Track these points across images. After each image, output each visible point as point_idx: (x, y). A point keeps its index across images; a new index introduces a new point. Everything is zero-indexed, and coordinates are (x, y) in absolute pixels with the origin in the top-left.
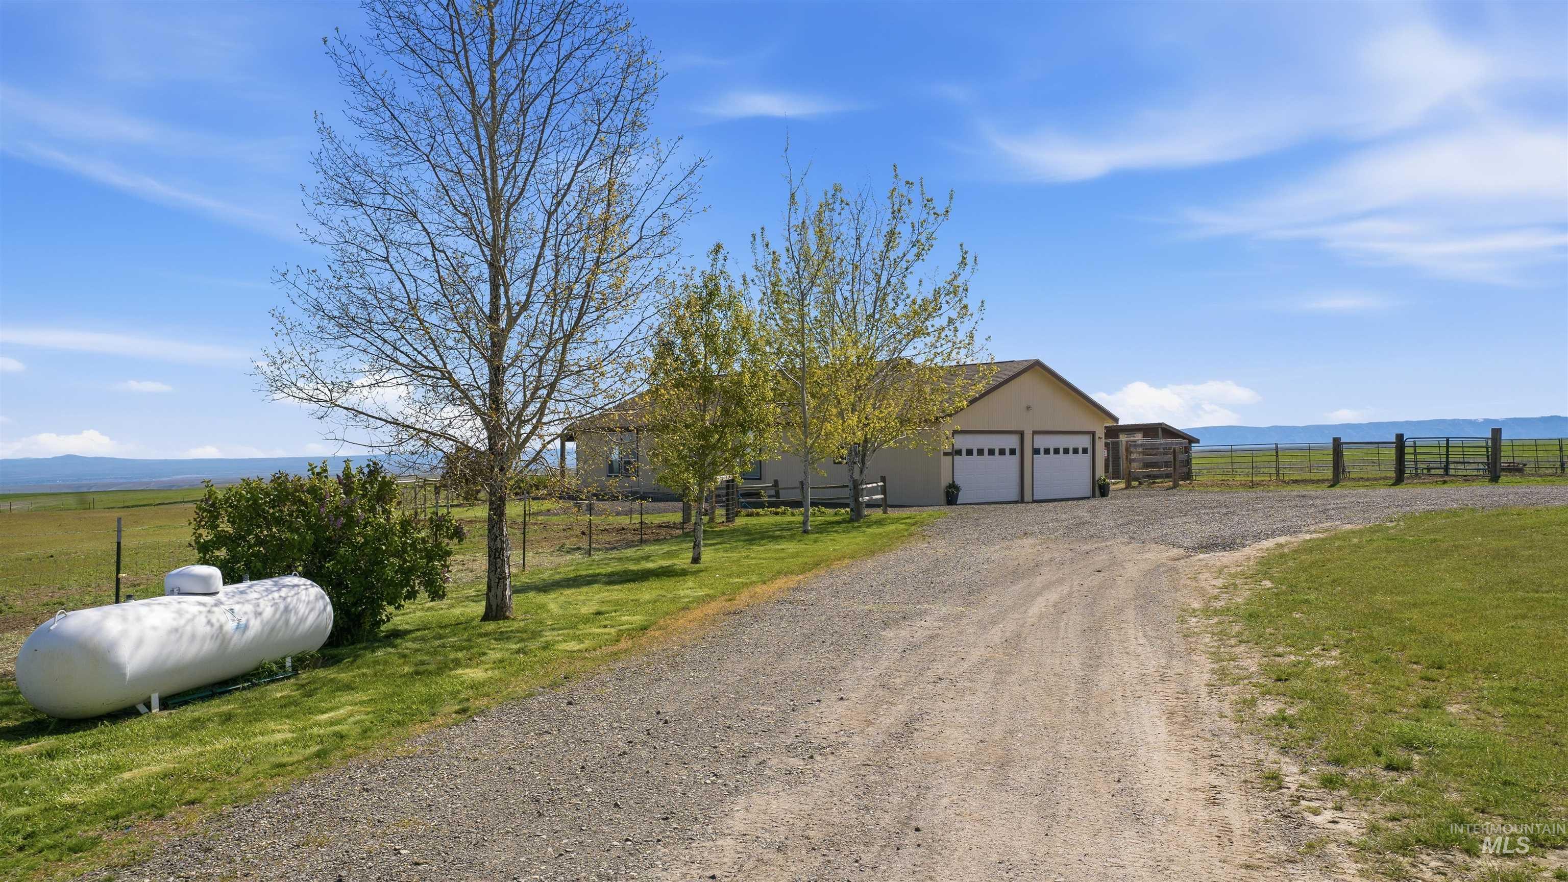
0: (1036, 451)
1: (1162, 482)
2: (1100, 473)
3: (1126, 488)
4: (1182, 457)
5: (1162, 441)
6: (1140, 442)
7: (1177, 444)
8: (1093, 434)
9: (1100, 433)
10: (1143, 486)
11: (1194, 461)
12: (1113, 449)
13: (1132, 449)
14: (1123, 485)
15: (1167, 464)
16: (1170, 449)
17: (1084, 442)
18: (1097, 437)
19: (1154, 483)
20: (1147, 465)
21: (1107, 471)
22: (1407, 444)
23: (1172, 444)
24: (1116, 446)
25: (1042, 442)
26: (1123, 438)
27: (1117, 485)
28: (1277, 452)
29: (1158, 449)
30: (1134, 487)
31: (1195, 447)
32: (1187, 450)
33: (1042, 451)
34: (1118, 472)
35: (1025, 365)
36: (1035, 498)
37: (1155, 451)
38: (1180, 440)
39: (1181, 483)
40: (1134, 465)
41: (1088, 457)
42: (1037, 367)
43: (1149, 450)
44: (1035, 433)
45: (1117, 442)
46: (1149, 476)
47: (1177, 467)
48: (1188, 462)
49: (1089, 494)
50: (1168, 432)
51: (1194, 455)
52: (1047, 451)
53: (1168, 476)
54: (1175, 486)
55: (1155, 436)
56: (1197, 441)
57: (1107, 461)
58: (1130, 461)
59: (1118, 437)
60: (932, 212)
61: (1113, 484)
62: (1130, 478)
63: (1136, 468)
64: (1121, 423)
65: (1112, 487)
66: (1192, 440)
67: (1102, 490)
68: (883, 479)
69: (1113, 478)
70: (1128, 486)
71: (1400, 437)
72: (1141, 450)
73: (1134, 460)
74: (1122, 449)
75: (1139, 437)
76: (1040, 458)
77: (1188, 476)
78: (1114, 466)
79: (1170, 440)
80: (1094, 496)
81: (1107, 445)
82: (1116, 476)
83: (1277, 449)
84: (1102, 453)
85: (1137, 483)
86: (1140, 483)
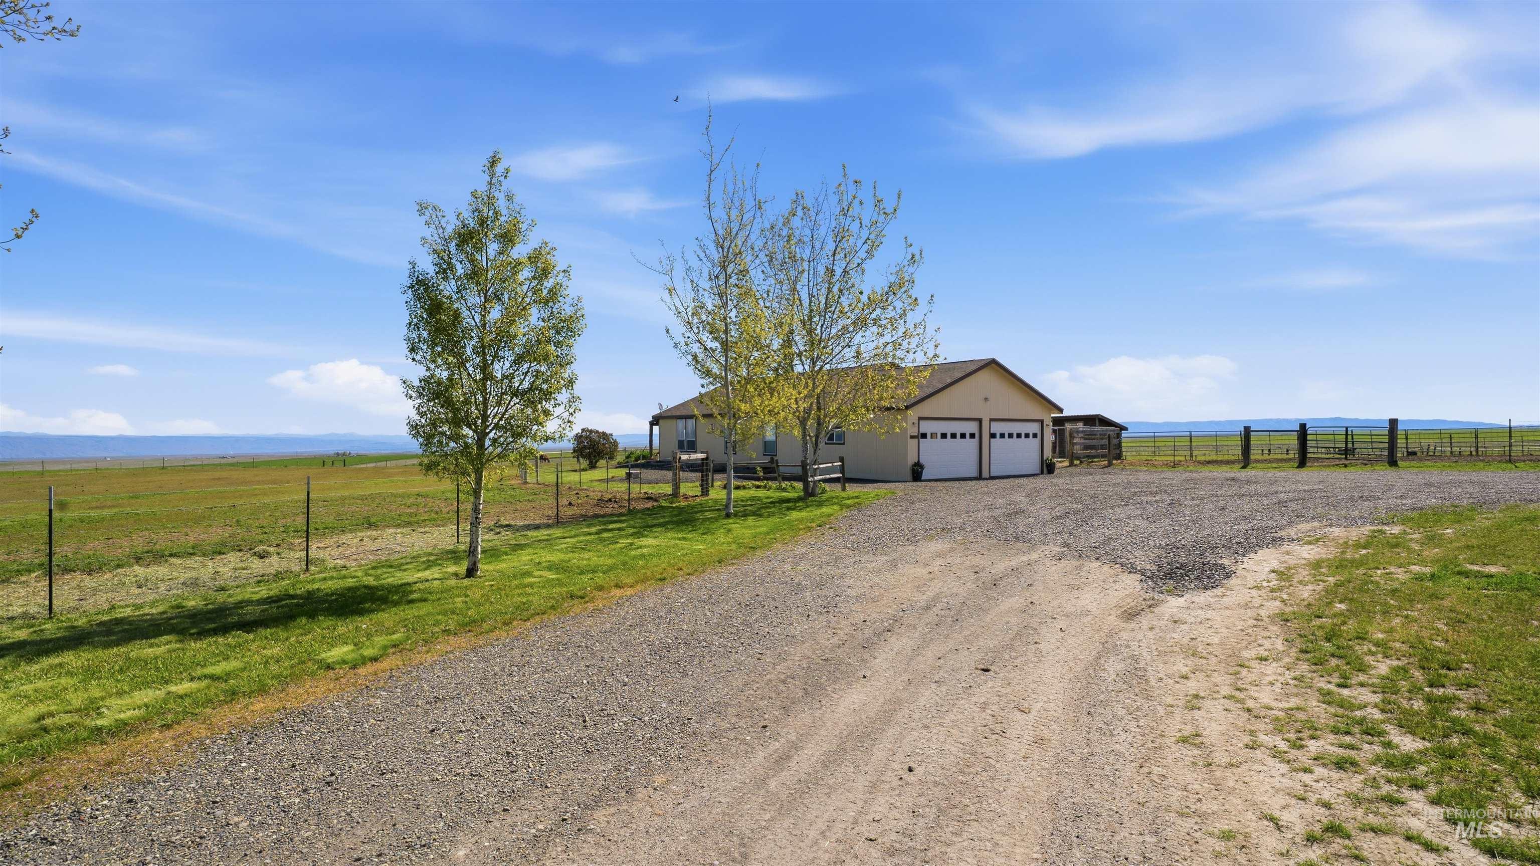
0: (993, 436)
1: (1098, 462)
2: (1048, 453)
3: (1070, 466)
4: (1115, 441)
5: (1099, 428)
6: (1081, 429)
7: (1111, 431)
8: (1042, 422)
9: (1048, 421)
10: (1083, 465)
11: (1123, 444)
12: (1059, 435)
13: (1075, 435)
14: (1067, 464)
15: (1102, 447)
16: (1105, 435)
17: (1034, 428)
18: (1045, 425)
19: (1092, 462)
20: (1086, 447)
21: (1054, 451)
22: (1309, 432)
23: (1107, 430)
24: (1062, 432)
25: (997, 428)
26: (1068, 426)
27: (1061, 464)
28: (1191, 439)
29: (1095, 435)
30: (1075, 465)
31: (1124, 434)
32: (1119, 436)
33: (998, 436)
34: (1064, 453)
35: (983, 363)
36: (992, 475)
37: (1093, 437)
38: (1112, 428)
39: (1114, 462)
40: (1077, 447)
41: (1038, 440)
42: (993, 365)
43: (1089, 436)
44: (991, 420)
45: (1063, 430)
46: (1088, 457)
47: (1112, 448)
48: (1119, 446)
49: (1038, 472)
50: (1104, 421)
51: (1123, 440)
52: (1002, 436)
53: (1103, 456)
54: (1110, 464)
55: (1094, 425)
56: (1126, 429)
57: (1054, 444)
58: (1073, 444)
59: (1063, 425)
60: (881, 212)
61: (1060, 462)
62: (1072, 458)
63: (1077, 450)
64: (1065, 414)
65: (1058, 465)
66: (1123, 428)
67: (1048, 468)
68: (842, 459)
69: (1060, 458)
70: (1071, 465)
71: (1303, 426)
72: (1082, 435)
73: (1076, 444)
74: (1067, 434)
75: (1080, 426)
76: (996, 442)
77: (1119, 456)
78: (1061, 447)
79: (1105, 428)
80: (1042, 473)
81: (1054, 431)
82: (1062, 455)
83: (1191, 436)
84: (1049, 438)
85: (1078, 462)
86: (1081, 462)
